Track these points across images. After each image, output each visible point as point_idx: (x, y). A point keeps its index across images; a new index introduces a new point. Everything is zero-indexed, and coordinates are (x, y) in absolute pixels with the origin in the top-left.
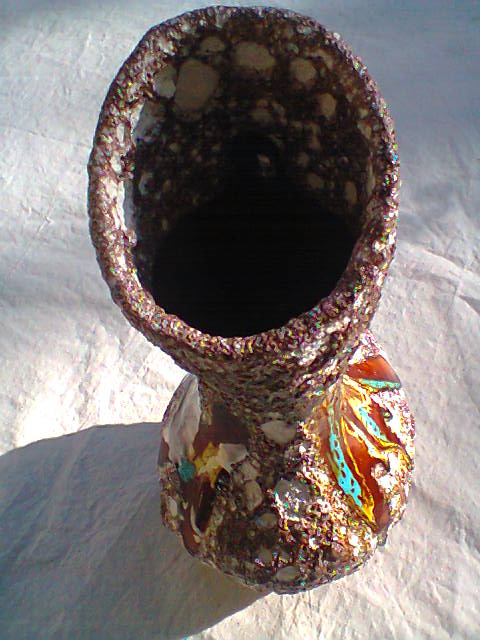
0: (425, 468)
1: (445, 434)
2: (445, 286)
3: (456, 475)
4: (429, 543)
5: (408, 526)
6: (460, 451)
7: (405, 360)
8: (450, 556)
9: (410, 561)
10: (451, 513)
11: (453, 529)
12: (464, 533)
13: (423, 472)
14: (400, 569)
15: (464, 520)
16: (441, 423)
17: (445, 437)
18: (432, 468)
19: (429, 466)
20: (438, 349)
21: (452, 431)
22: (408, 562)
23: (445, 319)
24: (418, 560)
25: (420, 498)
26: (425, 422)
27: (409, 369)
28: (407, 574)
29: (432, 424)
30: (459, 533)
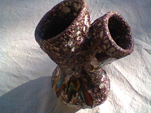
0: (139, 88)
1: (143, 80)
2: (140, 46)
3: (146, 89)
4: (142, 105)
5: (137, 101)
6: (146, 84)
7: (132, 64)
8: (146, 107)
9: (138, 109)
10: (146, 98)
11: (147, 101)
12: (149, 102)
13: (139, 89)
14: (136, 111)
15: (149, 100)
16: (142, 78)
17: (143, 81)
18: (141, 88)
19: (140, 88)
20: (139, 61)
21: (144, 79)
22: (137, 109)
23: (140, 54)
24: (140, 108)
25: (139, 95)
26: (138, 78)
27: (133, 66)
28: (138, 111)
29: (140, 78)
30: (148, 102)
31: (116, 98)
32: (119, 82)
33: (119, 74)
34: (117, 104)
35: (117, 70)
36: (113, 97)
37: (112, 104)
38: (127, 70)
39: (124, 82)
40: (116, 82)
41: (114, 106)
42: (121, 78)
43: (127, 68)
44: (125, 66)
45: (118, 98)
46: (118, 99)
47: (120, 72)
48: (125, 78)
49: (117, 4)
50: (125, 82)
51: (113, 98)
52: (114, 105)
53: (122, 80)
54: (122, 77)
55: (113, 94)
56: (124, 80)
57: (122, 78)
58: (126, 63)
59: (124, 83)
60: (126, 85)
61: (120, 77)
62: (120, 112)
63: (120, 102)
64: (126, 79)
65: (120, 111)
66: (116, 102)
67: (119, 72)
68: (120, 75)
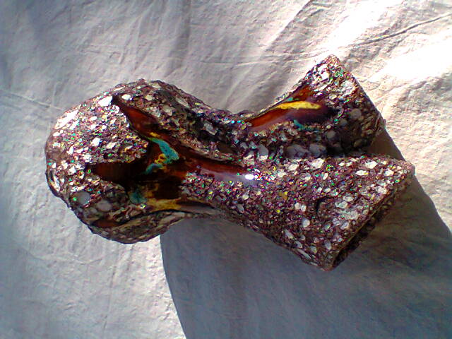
31: (376, 28)
32: (318, 28)
33: (291, 32)
34: (396, 25)
35: (277, 40)
36: (373, 39)
37: (399, 42)
38: (276, 7)
39: (319, 11)
40: (319, 38)
41: (405, 34)
42: (306, 23)
43: (270, 10)
44: (263, 17)
45: (376, 24)
46: (381, 22)
47: (282, 29)
48: (304, 8)
49: (68, 72)
50: (319, 8)
51: (378, 40)
52: (404, 32)
53: (311, 20)
54: (302, 20)
55: (363, 44)
56: (312, 12)
57: (305, 18)
58: (252, 16)
59: (323, 10)
60: (328, 4)
61: (300, 27)
62: (425, 11)
63: (390, 13)
64: (307, 5)
65: (423, 9)
66: (393, 27)
67: (283, 34)
68: (295, 28)
